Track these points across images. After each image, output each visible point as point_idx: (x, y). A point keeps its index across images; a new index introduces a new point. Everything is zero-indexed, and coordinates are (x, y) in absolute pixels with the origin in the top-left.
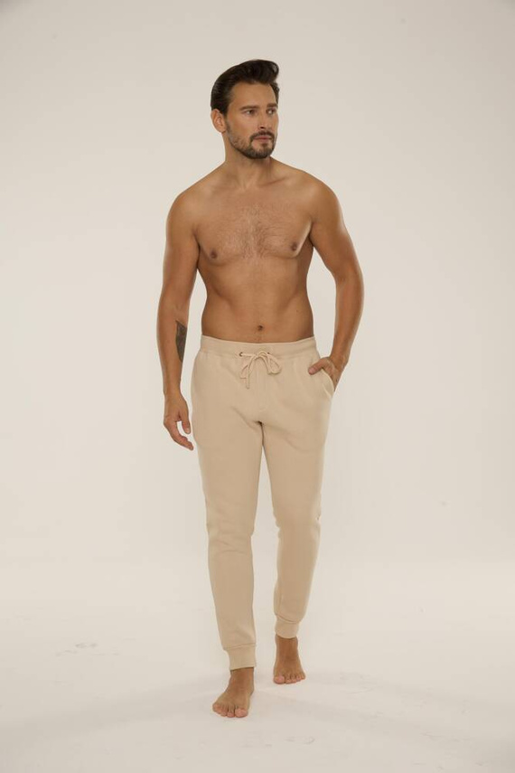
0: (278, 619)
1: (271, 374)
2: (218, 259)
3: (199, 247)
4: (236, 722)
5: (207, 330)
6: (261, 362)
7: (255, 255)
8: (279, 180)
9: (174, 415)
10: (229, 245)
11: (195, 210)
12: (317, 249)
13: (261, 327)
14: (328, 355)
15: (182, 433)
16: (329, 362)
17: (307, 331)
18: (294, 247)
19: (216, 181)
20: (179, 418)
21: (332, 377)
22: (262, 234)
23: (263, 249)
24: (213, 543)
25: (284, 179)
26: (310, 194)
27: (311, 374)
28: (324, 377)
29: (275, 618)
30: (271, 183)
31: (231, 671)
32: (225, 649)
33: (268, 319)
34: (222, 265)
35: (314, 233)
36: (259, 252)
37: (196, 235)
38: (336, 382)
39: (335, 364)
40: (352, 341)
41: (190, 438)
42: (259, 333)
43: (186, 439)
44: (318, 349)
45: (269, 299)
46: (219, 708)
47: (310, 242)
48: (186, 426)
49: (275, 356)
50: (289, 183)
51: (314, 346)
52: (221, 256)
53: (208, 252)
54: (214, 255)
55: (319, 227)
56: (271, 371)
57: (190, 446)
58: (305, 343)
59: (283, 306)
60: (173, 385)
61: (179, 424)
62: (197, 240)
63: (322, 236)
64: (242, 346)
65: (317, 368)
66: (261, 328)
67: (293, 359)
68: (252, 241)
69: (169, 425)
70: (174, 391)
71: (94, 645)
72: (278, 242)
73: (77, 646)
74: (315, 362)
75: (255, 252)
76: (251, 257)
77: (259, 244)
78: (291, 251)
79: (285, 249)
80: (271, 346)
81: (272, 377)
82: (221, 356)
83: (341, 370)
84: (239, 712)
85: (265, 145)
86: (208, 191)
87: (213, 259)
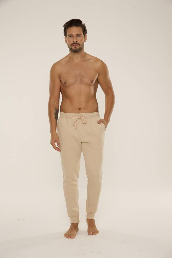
2: (67, 85)
3: (61, 81)
5: (62, 110)
6: (81, 120)
8: (88, 60)
9: (54, 140)
10: (70, 81)
11: (59, 69)
12: (100, 84)
14: (103, 118)
16: (104, 120)
17: (97, 110)
18: (92, 82)
19: (67, 59)
20: (56, 141)
21: (105, 125)
22: (81, 77)
23: (81, 82)
24: (65, 182)
25: (89, 59)
26: (98, 65)
28: (102, 125)
30: (85, 61)
31: (71, 224)
33: (83, 105)
34: (68, 87)
35: (99, 78)
36: (80, 82)
37: (60, 77)
38: (106, 127)
39: (106, 121)
43: (58, 148)
45: (83, 99)
46: (66, 235)
47: (98, 81)
48: (58, 144)
49: (85, 118)
50: (91, 61)
51: (99, 115)
52: (68, 83)
53: (63, 83)
54: (65, 83)
55: (100, 76)
56: (84, 122)
57: (60, 151)
58: (95, 113)
59: (87, 102)
60: (54, 130)
61: (56, 143)
62: (60, 79)
63: (101, 80)
64: (73, 115)
65: (100, 122)
66: (80, 109)
67: (91, 119)
68: (78, 80)
69: (52, 144)
70: (54, 132)
72: (87, 80)
73: (18, 220)
75: (79, 83)
77: (80, 80)
78: (91, 83)
79: (89, 82)
80: (84, 114)
81: (84, 125)
82: (67, 118)
83: (107, 124)
84: (72, 236)
85: (75, 47)
86: (64, 63)
87: (65, 85)
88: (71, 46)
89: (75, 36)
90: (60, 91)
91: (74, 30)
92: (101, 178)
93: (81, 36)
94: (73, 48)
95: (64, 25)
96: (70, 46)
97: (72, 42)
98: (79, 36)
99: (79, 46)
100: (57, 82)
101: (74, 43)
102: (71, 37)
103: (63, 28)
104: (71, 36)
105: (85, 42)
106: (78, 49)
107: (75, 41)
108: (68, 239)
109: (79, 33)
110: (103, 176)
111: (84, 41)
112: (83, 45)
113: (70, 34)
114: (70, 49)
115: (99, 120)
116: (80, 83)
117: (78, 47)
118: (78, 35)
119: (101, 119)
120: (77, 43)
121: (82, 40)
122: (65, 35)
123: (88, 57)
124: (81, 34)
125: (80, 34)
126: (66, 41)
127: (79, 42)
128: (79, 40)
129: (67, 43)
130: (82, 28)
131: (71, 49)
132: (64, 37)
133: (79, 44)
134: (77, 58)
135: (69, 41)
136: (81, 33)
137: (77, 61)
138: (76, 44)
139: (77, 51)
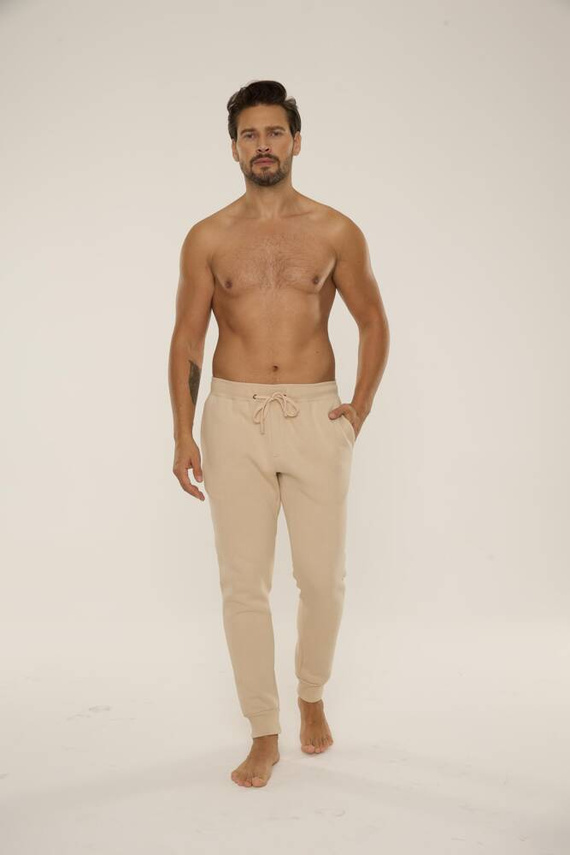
0: (301, 683)
1: (287, 417)
2: (233, 288)
3: (215, 280)
4: (252, 792)
5: (218, 371)
6: (278, 406)
7: (273, 286)
8: (303, 214)
9: (185, 461)
10: (246, 277)
11: (210, 241)
13: (276, 367)
14: (350, 402)
15: (193, 482)
16: (350, 408)
17: (329, 374)
18: (315, 280)
19: (237, 209)
20: (191, 465)
21: (353, 425)
22: (282, 265)
23: (281, 280)
24: (228, 603)
25: (308, 213)
26: (335, 231)
27: (331, 419)
28: (345, 424)
29: (297, 681)
30: (294, 216)
31: (254, 739)
32: (245, 716)
33: (284, 358)
34: (237, 297)
35: (338, 272)
36: (278, 282)
37: (212, 266)
38: (357, 431)
39: (357, 411)
40: (376, 390)
41: (201, 487)
42: (275, 373)
43: (196, 488)
44: (339, 394)
46: (238, 776)
47: (333, 283)
48: (198, 474)
49: (293, 398)
50: (313, 217)
51: (335, 391)
52: (237, 285)
53: (223, 283)
54: (229, 284)
55: (343, 266)
56: (287, 413)
57: (202, 497)
58: (325, 386)
59: (301, 344)
60: (185, 428)
61: (190, 471)
62: (212, 271)
63: (346, 276)
64: (255, 387)
65: (339, 413)
66: (276, 369)
67: (311, 402)
68: (271, 274)
69: (179, 473)
70: (185, 436)
71: (108, 709)
72: (299, 275)
73: (90, 709)
74: (335, 408)
75: (273, 283)
76: (269, 288)
77: (278, 275)
78: (312, 285)
79: (306, 282)
80: (289, 388)
81: (288, 421)
82: (233, 399)
83: (362, 420)
84: (256, 780)
85: (265, 169)
86: (227, 221)
87: (228, 290)
88: (251, 166)
89: (262, 132)
90: (212, 306)
91: (262, 116)
92: (342, 589)
93: (281, 134)
94: (257, 170)
95: (230, 103)
96: (248, 166)
97: (253, 153)
98: (276, 134)
99: (276, 164)
100: (204, 281)
101: (260, 156)
102: (250, 136)
103: (227, 113)
104: (252, 133)
105: (294, 157)
106: (273, 175)
107: (263, 147)
108: (243, 788)
109: (276, 124)
110: (346, 581)
111: (294, 152)
112: (289, 163)
113: (248, 127)
114: (246, 176)
115: (336, 406)
116: (278, 284)
117: (273, 169)
118: (272, 131)
119: (343, 403)
120: (268, 156)
121: (285, 147)
122: (234, 134)
123: (306, 207)
124: (282, 128)
125: (278, 128)
126: (235, 154)
127: (275, 152)
128: (276, 146)
129: (238, 159)
130: (287, 109)
131: (251, 178)
132: (230, 141)
133: (277, 159)
134: (269, 205)
135: (246, 151)
136: (281, 125)
137: (269, 215)
138: (266, 159)
139: (271, 181)
